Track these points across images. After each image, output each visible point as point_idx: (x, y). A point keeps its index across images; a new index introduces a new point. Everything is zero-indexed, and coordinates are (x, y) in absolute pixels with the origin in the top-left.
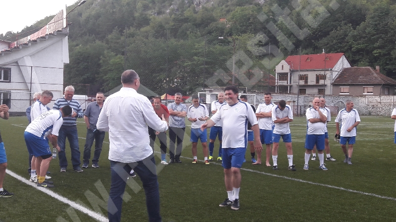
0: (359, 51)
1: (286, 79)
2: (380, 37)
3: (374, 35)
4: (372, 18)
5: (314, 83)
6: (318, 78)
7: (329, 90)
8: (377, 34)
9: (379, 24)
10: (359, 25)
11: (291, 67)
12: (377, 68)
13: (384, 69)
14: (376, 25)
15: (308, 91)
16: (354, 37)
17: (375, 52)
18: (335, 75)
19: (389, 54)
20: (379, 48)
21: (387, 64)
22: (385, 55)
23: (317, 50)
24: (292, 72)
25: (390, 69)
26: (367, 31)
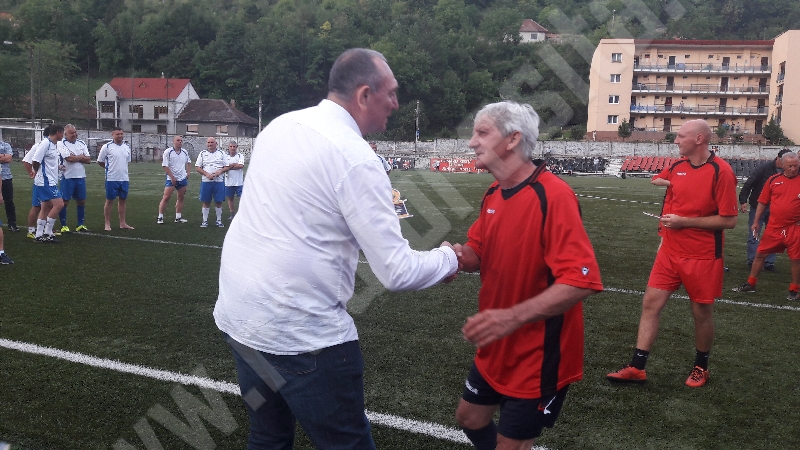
0: (208, 78)
1: (113, 111)
2: (235, 63)
3: (227, 59)
4: (225, 37)
5: (152, 118)
6: (158, 111)
7: (171, 128)
8: (231, 58)
9: (232, 45)
10: (207, 43)
11: (118, 93)
12: (233, 101)
13: (241, 104)
14: (229, 47)
15: (144, 128)
16: (202, 60)
17: (228, 81)
18: (179, 108)
19: (246, 85)
20: (233, 76)
21: (244, 99)
22: (240, 86)
23: (153, 72)
24: (120, 100)
25: (247, 104)
26: (218, 53)
